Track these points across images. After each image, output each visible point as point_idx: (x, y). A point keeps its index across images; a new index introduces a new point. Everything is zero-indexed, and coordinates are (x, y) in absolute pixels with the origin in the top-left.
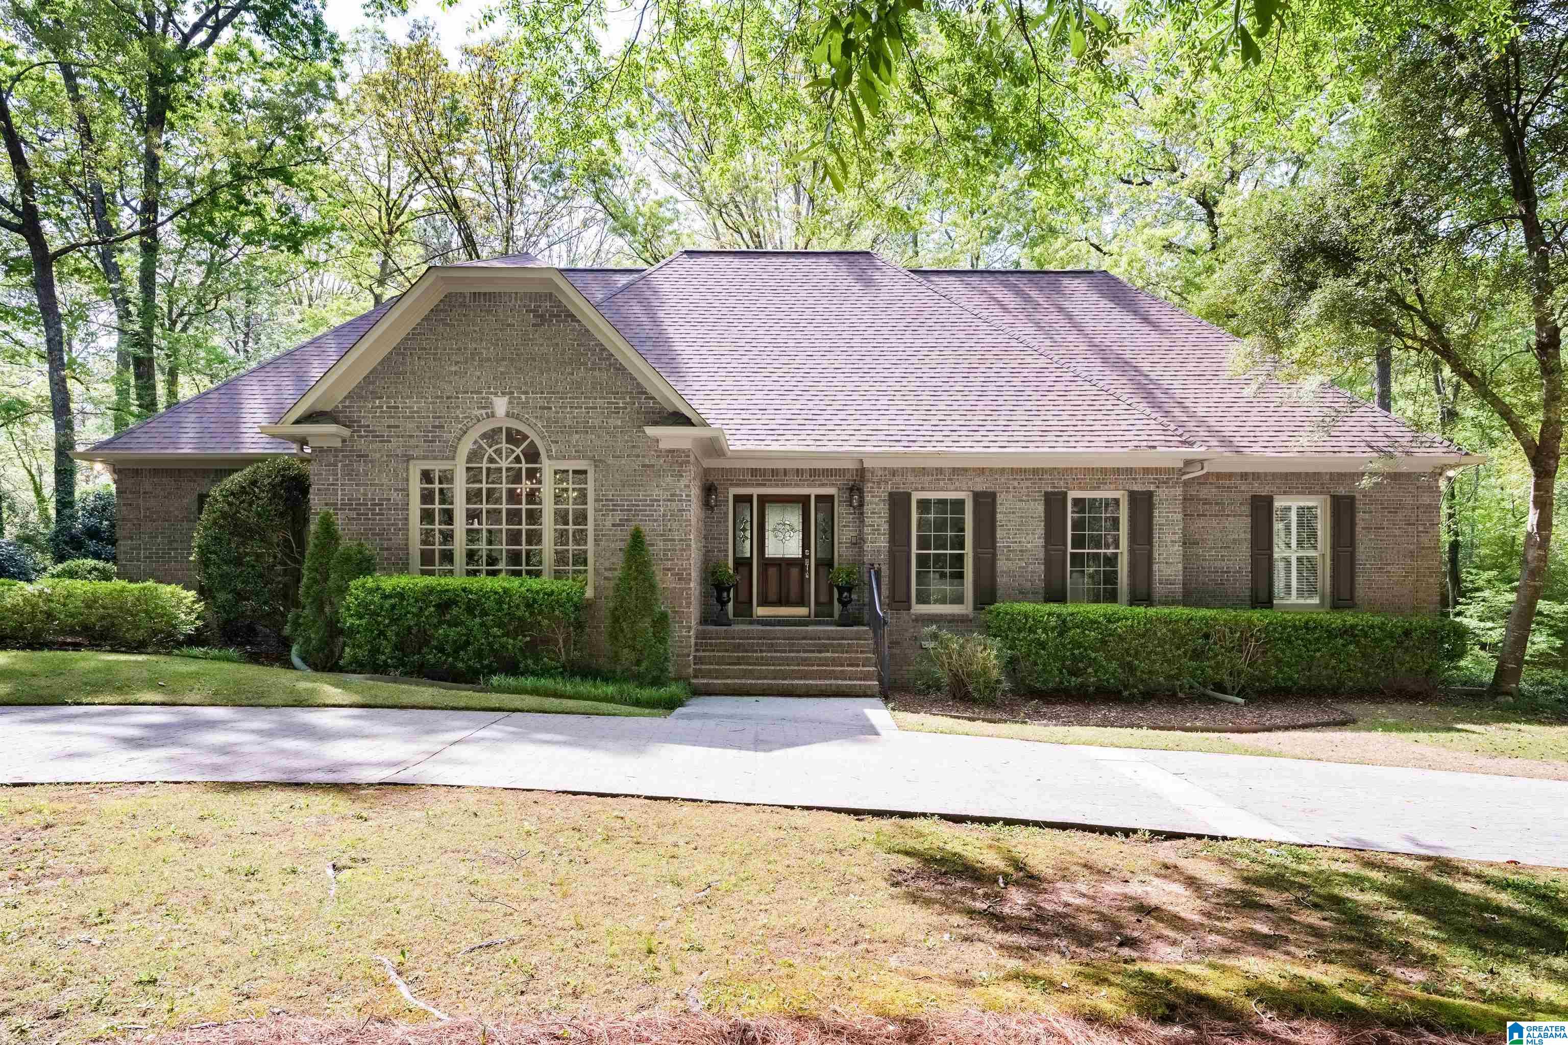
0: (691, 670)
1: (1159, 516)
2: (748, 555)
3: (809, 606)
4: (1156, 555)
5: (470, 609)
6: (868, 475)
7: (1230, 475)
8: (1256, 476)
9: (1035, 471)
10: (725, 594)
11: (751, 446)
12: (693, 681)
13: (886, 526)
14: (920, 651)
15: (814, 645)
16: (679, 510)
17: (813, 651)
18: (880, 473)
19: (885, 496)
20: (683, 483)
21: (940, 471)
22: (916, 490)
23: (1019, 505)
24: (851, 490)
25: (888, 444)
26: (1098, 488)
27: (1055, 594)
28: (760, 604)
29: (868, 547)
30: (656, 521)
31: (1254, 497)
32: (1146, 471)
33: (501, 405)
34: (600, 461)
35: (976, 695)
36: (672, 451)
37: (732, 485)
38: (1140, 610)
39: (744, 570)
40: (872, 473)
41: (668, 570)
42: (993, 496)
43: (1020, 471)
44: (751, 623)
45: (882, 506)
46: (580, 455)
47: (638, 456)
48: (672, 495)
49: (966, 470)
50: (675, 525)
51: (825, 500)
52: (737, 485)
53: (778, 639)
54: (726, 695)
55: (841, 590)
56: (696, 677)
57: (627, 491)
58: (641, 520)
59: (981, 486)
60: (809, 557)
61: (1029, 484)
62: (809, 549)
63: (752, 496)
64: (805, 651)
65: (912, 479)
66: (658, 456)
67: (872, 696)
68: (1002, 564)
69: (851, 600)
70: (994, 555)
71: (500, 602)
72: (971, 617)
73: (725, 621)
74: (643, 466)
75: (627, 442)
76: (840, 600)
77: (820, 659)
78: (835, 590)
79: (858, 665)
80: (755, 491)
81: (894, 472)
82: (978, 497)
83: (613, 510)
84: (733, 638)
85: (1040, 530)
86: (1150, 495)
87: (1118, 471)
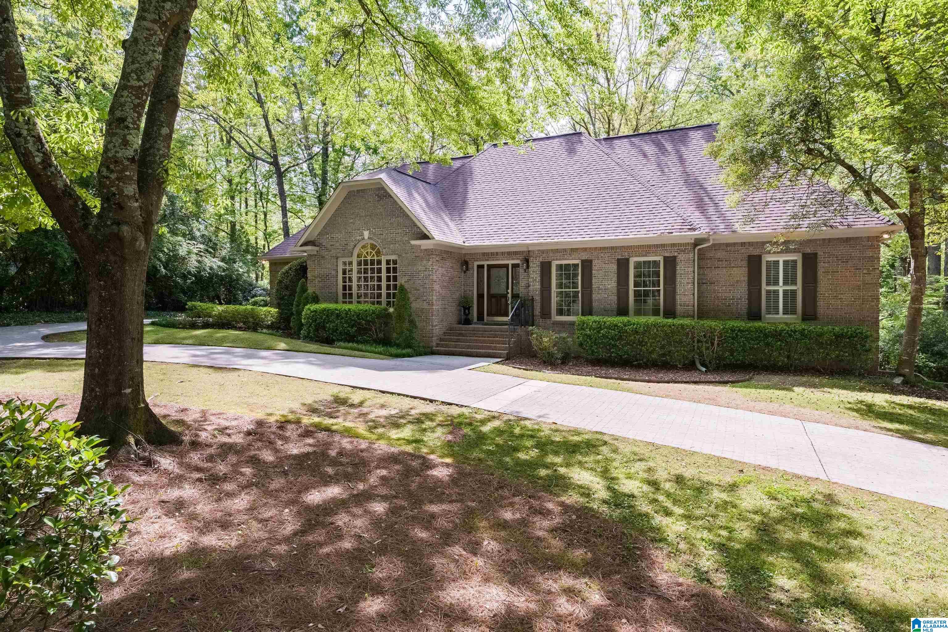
0: (434, 344)
1: (680, 268)
2: (483, 293)
3: (509, 316)
4: (678, 291)
5: (338, 316)
6: (531, 254)
7: (735, 244)
8: (750, 244)
9: (612, 248)
10: (467, 311)
11: (477, 243)
12: (434, 348)
13: (539, 278)
18: (537, 253)
19: (539, 263)
20: (430, 263)
21: (565, 250)
22: (555, 260)
23: (604, 265)
24: (524, 261)
26: (646, 256)
27: (623, 311)
28: (488, 315)
29: (531, 288)
31: (750, 257)
32: (673, 245)
33: (366, 234)
34: (401, 255)
38: (670, 320)
39: (481, 300)
40: (533, 253)
41: (425, 300)
42: (591, 261)
43: (604, 248)
44: (483, 324)
45: (537, 268)
46: (393, 253)
49: (577, 249)
50: (427, 281)
51: (515, 266)
52: (477, 261)
54: (445, 355)
56: (437, 347)
59: (585, 256)
61: (609, 255)
62: (509, 290)
63: (484, 265)
65: (552, 255)
67: (502, 358)
68: (595, 296)
70: (591, 291)
71: (347, 314)
73: (467, 323)
74: (416, 257)
80: (486, 263)
81: (543, 252)
82: (583, 262)
85: (615, 279)
86: (675, 258)
87: (657, 246)
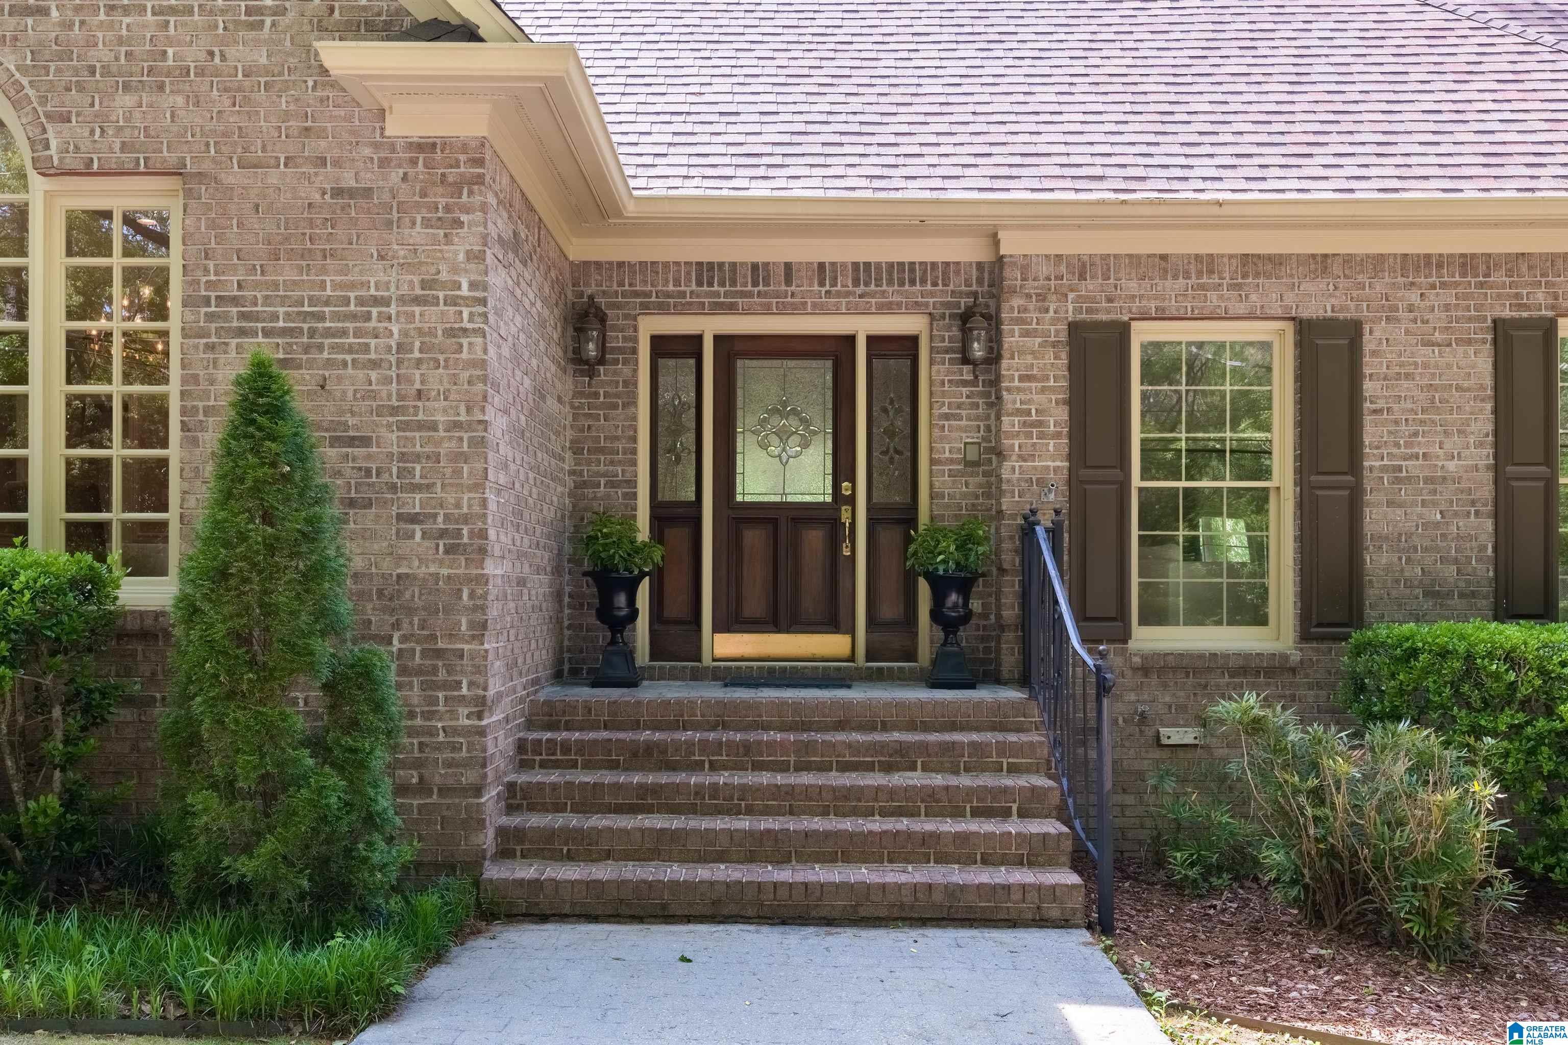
0: (488, 840)
2: (692, 497)
3: (852, 632)
6: (1012, 276)
9: (1467, 263)
10: (621, 600)
12: (493, 872)
13: (1062, 414)
14: (1157, 754)
15: (873, 748)
16: (450, 333)
17: (869, 767)
18: (1045, 270)
19: (1057, 332)
21: (1208, 262)
22: (1145, 317)
23: (1424, 354)
24: (965, 318)
25: (1068, 184)
27: (1525, 596)
28: (723, 625)
29: (1011, 470)
30: (375, 364)
34: (201, 176)
35: (1416, 929)
36: (426, 147)
37: (647, 308)
39: (678, 535)
40: (1025, 269)
41: (414, 519)
42: (1352, 330)
43: (1427, 261)
44: (697, 676)
45: (1049, 357)
46: (137, 158)
47: (323, 162)
48: (424, 285)
49: (1279, 260)
50: (437, 380)
51: (895, 350)
52: (663, 309)
53: (766, 727)
54: (593, 918)
55: (940, 586)
56: (504, 853)
57: (287, 273)
58: (329, 363)
59: (1317, 303)
60: (851, 500)
61: (1449, 297)
62: (853, 480)
63: (698, 339)
64: (845, 767)
65: (1132, 286)
66: (384, 163)
67: (1064, 924)
68: (1378, 517)
69: (967, 617)
70: (1356, 491)
72: (1296, 657)
73: (621, 672)
74: (338, 192)
75: (286, 116)
76: (936, 615)
77: (892, 793)
78: (924, 588)
79: (1005, 814)
80: (710, 326)
81: (1083, 267)
82: (1307, 333)
83: (242, 332)
84: (636, 726)
85: (1484, 425)
